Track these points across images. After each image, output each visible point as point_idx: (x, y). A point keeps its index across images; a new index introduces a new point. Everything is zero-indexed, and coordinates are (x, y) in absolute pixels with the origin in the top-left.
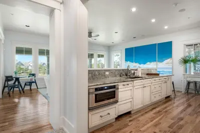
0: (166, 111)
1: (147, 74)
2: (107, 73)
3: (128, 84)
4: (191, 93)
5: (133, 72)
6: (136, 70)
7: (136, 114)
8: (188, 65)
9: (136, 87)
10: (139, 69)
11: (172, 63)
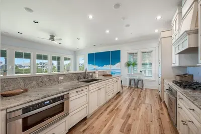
0: (117, 109)
1: (104, 75)
2: (61, 78)
3: (82, 90)
4: (132, 87)
5: (91, 74)
6: (94, 72)
7: (92, 119)
8: (130, 67)
9: (92, 91)
10: (97, 72)
11: (121, 66)
